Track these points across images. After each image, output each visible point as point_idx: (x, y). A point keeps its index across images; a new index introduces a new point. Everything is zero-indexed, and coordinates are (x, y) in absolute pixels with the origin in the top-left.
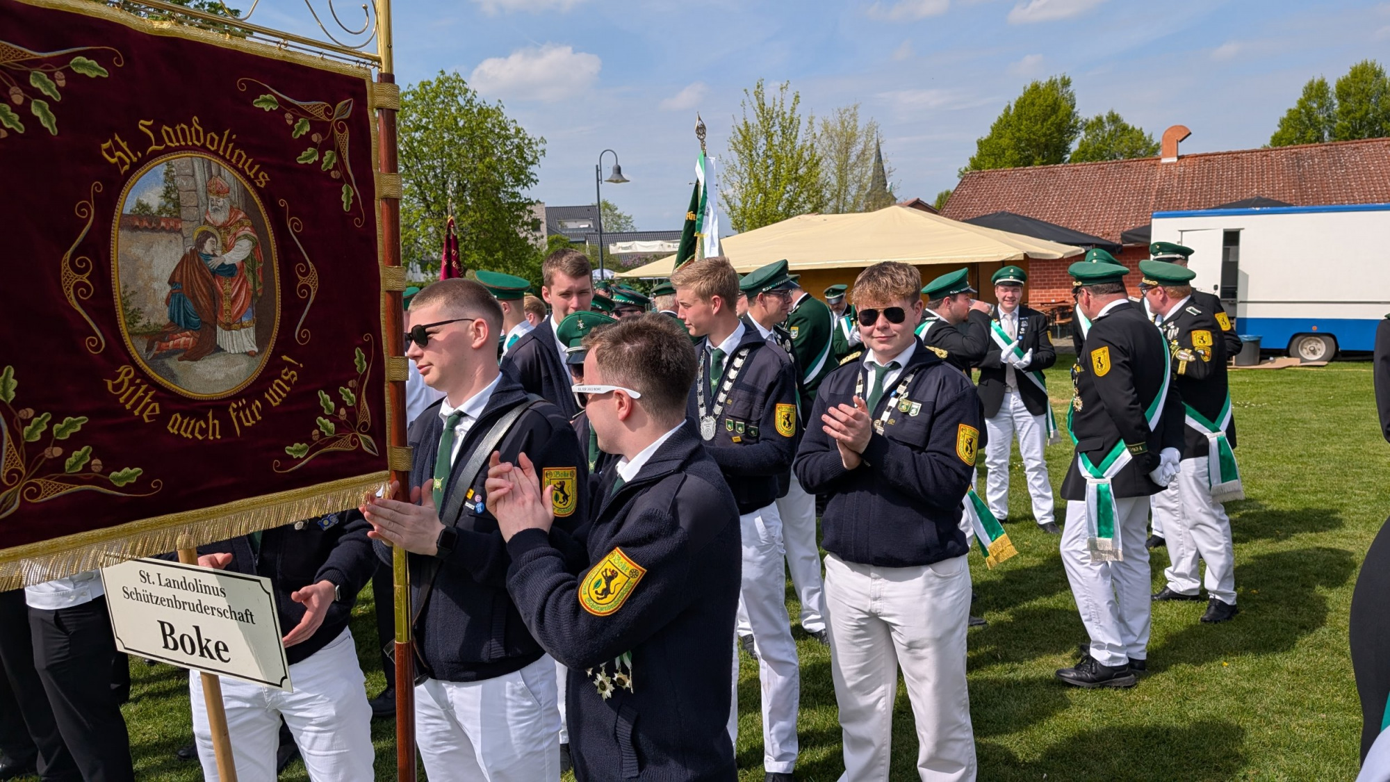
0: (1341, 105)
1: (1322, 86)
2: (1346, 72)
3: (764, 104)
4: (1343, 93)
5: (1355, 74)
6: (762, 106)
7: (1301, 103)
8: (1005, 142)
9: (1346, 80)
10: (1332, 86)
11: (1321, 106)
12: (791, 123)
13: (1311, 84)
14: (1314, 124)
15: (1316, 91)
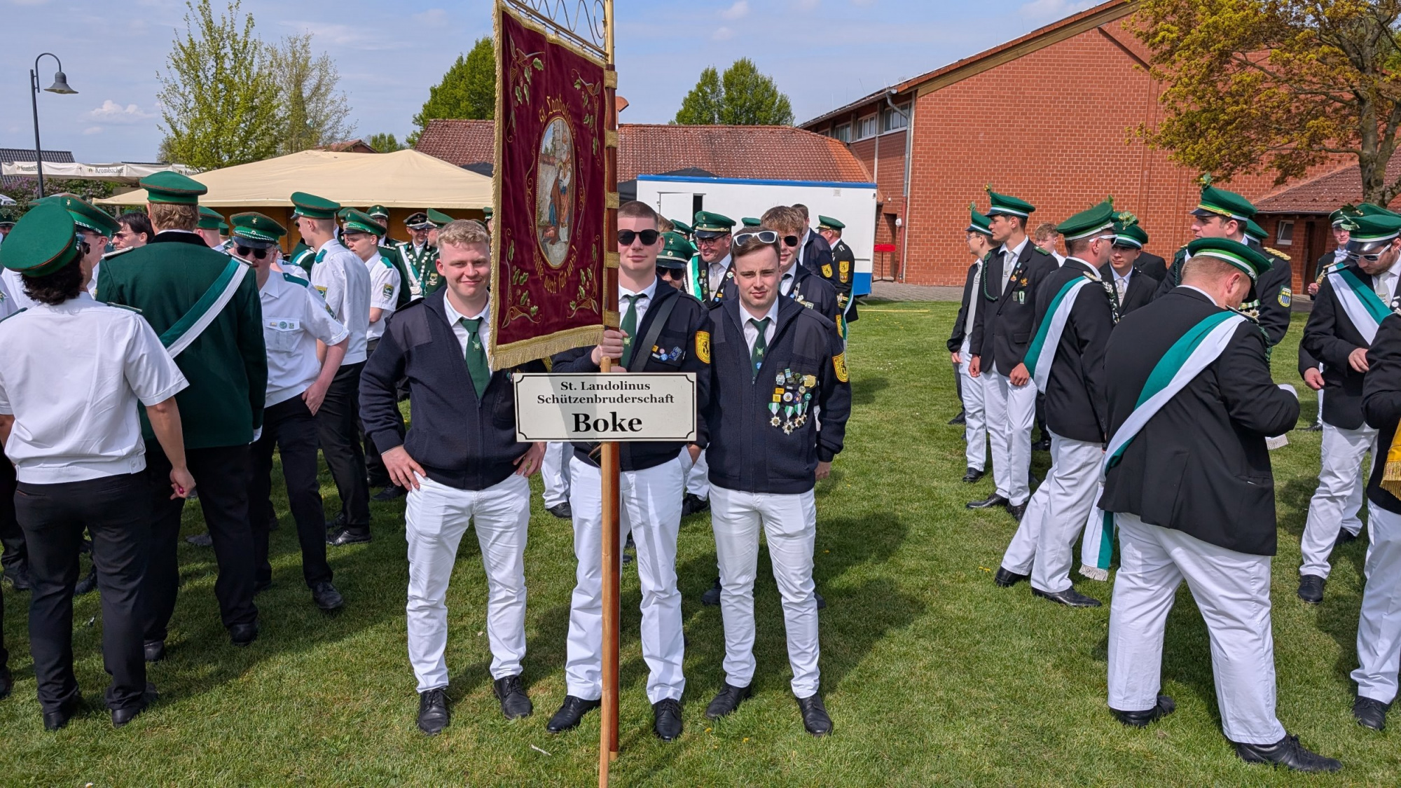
0: (727, 93)
1: (714, 73)
2: (731, 66)
3: (212, 22)
4: (729, 83)
5: (736, 68)
6: (209, 24)
7: (699, 87)
8: (460, 93)
9: (730, 72)
10: (721, 76)
11: (713, 92)
12: (245, 46)
13: (706, 72)
14: (708, 106)
15: (709, 78)
